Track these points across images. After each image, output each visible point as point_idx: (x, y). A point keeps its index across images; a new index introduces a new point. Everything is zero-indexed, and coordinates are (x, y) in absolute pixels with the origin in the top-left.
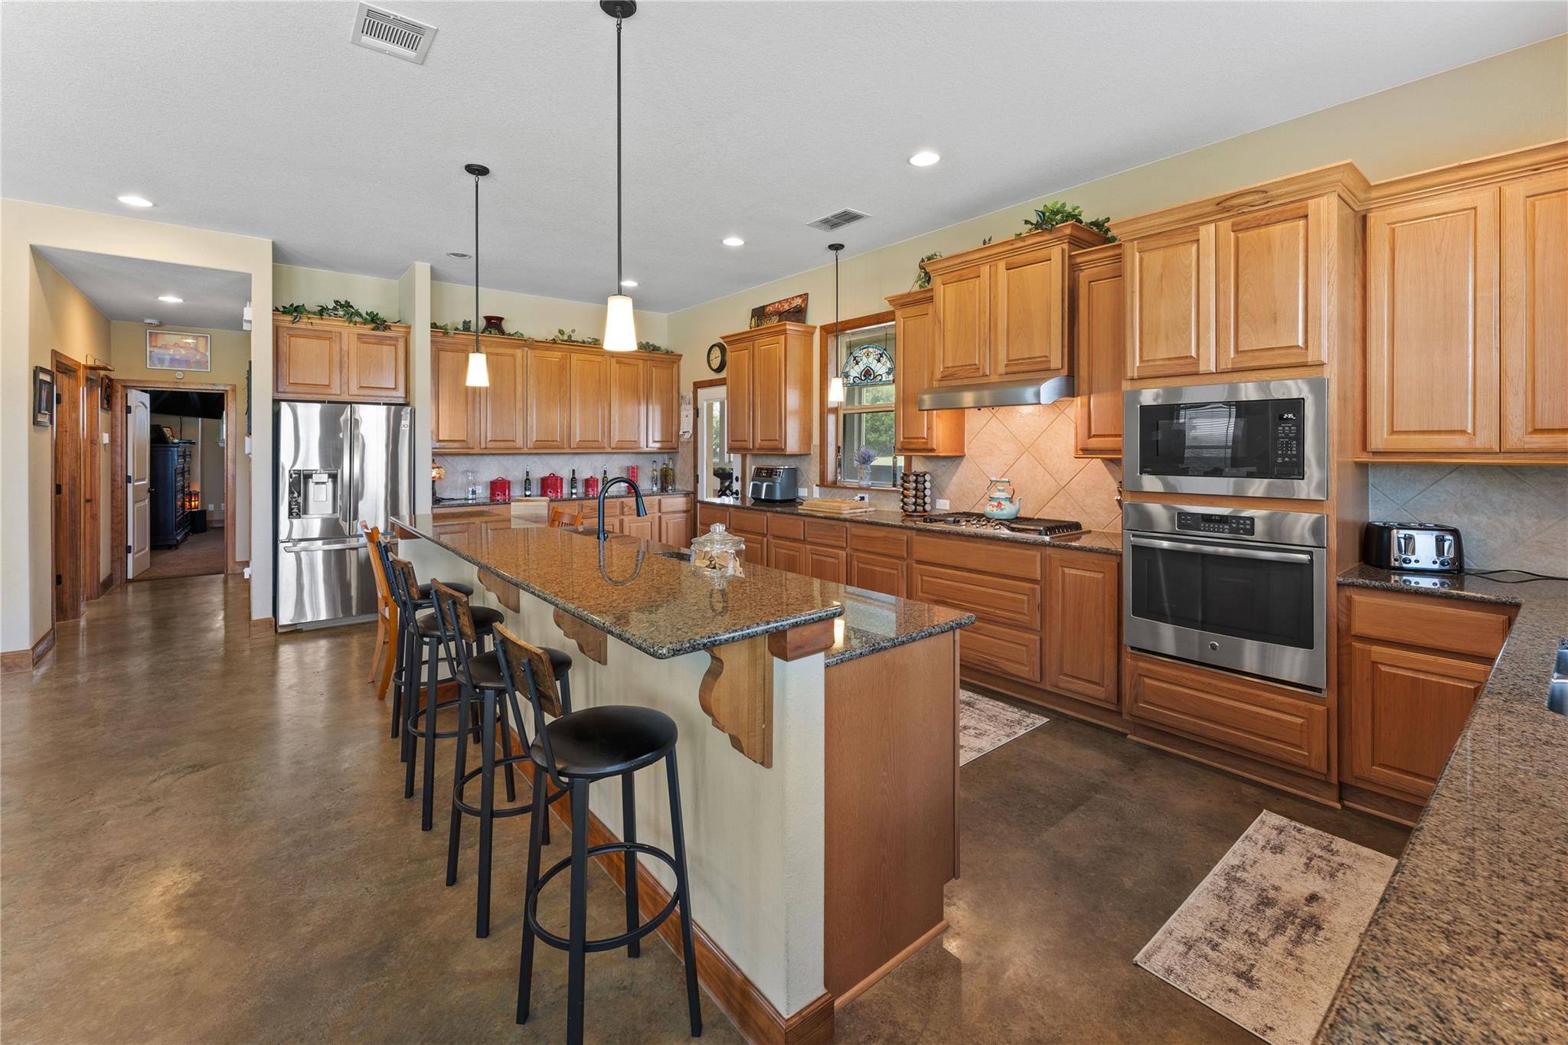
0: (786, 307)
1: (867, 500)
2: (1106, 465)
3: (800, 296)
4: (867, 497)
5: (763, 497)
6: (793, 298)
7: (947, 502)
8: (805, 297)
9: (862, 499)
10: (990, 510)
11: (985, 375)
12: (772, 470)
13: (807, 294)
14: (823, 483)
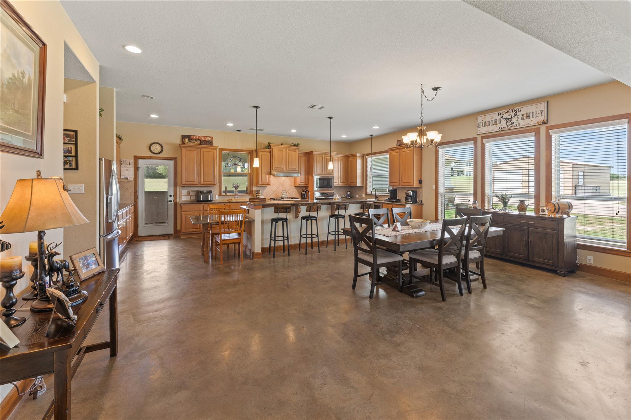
0: (203, 139)
1: (238, 198)
2: (296, 188)
3: (210, 137)
4: (238, 197)
5: (202, 200)
6: (206, 137)
7: (263, 196)
8: (212, 138)
9: (237, 198)
10: (284, 196)
11: (284, 170)
12: (209, 191)
13: (212, 137)
14: (220, 194)
